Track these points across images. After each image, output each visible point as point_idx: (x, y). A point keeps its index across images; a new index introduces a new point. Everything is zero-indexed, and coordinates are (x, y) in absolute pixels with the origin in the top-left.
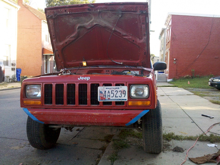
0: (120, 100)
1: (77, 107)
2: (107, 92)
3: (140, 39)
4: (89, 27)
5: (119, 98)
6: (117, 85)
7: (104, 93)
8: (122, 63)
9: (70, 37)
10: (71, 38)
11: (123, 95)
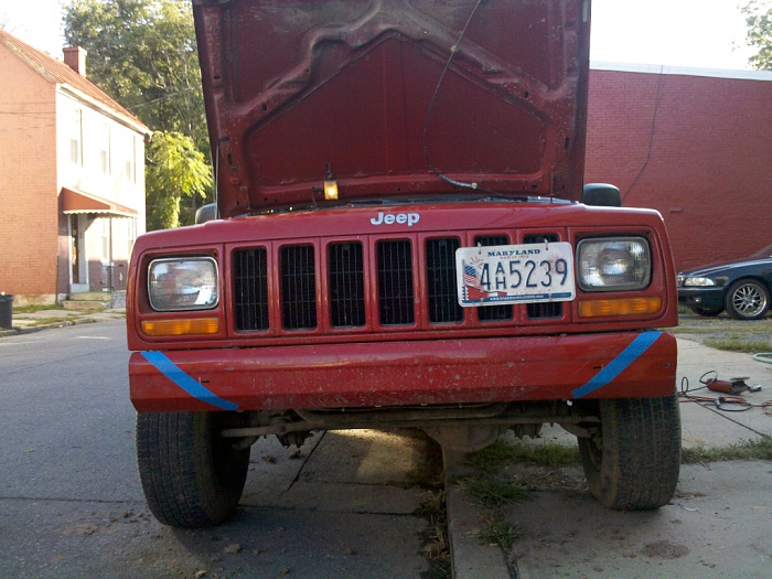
0: (546, 296)
1: (372, 336)
2: (492, 269)
3: (553, 87)
4: (360, 43)
5: (540, 290)
6: (528, 239)
7: (480, 271)
8: (474, 185)
9: (281, 82)
10: (283, 87)
11: (558, 278)
